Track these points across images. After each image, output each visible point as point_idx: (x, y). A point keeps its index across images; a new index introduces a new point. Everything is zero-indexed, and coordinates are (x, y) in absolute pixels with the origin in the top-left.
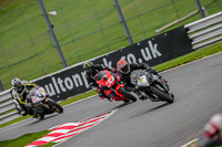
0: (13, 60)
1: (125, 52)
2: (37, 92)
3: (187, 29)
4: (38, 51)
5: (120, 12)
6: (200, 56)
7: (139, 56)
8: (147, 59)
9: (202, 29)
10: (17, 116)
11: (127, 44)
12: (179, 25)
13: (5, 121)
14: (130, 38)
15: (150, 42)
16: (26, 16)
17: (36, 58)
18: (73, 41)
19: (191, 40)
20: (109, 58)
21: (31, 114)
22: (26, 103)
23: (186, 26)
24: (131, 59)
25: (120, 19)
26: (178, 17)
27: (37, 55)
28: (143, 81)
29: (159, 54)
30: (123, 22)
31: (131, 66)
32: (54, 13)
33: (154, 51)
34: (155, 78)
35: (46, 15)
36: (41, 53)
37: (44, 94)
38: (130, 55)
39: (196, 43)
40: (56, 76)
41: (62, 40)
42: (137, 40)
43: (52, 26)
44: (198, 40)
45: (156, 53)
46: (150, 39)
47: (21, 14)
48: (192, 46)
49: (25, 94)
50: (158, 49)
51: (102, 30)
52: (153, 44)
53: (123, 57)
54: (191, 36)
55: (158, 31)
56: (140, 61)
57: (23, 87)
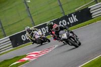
0: (10, 23)
1: (61, 19)
3: (90, 9)
4: (22, 19)
6: (95, 21)
7: (68, 21)
8: (71, 22)
9: (96, 9)
11: (62, 15)
12: (86, 7)
14: (64, 13)
15: (73, 15)
16: (16, 3)
18: (38, 14)
19: (92, 14)
23: (89, 7)
24: (64, 22)
26: (85, 3)
27: (21, 20)
28: (65, 36)
29: (77, 20)
30: (61, 5)
31: (60, 27)
32: (29, 1)
33: (74, 19)
34: (71, 35)
36: (24, 19)
37: (41, 34)
38: (64, 21)
39: (94, 15)
41: (33, 14)
42: (67, 14)
43: (28, 7)
45: (76, 19)
46: (73, 13)
47: (14, 2)
48: (92, 16)
50: (76, 18)
51: (51, 9)
52: (74, 15)
53: (61, 22)
54: (91, 12)
55: (76, 10)
56: (68, 23)
57: (31, 31)
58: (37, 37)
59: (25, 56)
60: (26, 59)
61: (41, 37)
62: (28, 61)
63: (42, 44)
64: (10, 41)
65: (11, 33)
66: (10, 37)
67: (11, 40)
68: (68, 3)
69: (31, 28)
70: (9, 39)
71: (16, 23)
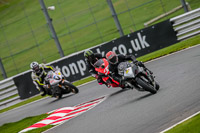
0: (15, 51)
1: (116, 43)
2: (54, 74)
3: (173, 22)
4: (38, 42)
5: (112, 6)
6: (184, 47)
7: (129, 46)
8: (136, 49)
9: (185, 22)
10: (20, 101)
11: (119, 35)
12: (165, 19)
13: (8, 105)
14: (121, 30)
15: (139, 34)
16: (28, 11)
17: (36, 49)
18: (70, 33)
19: (176, 32)
20: (102, 49)
21: (50, 94)
22: (44, 85)
23: (171, 20)
24: (122, 49)
25: (112, 13)
26: (164, 11)
27: (37, 46)
28: (129, 72)
29: (148, 45)
30: (115, 16)
31: (119, 56)
32: (53, 8)
33: (142, 42)
35: (45, 10)
36: (41, 44)
37: (61, 76)
38: (122, 46)
39: (181, 35)
40: (54, 65)
41: (60, 32)
42: (127, 32)
43: (51, 20)
44: (183, 33)
45: (144, 44)
46: (139, 31)
47: (23, 9)
48: (176, 37)
49: (44, 76)
50: (146, 40)
51: (95, 23)
52: (142, 36)
53: (115, 48)
54: (176, 29)
55: (146, 24)
56: (130, 51)
57: (41, 70)
58: (53, 82)
59: (45, 116)
60: (46, 122)
61: (60, 83)
62: (50, 126)
63: (60, 98)
64: (15, 87)
65: (17, 71)
66: (14, 79)
67: (16, 84)
68: (129, 10)
69: (40, 65)
70: (13, 83)
71: (27, 50)
